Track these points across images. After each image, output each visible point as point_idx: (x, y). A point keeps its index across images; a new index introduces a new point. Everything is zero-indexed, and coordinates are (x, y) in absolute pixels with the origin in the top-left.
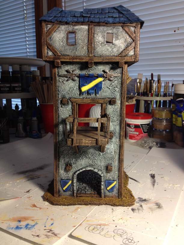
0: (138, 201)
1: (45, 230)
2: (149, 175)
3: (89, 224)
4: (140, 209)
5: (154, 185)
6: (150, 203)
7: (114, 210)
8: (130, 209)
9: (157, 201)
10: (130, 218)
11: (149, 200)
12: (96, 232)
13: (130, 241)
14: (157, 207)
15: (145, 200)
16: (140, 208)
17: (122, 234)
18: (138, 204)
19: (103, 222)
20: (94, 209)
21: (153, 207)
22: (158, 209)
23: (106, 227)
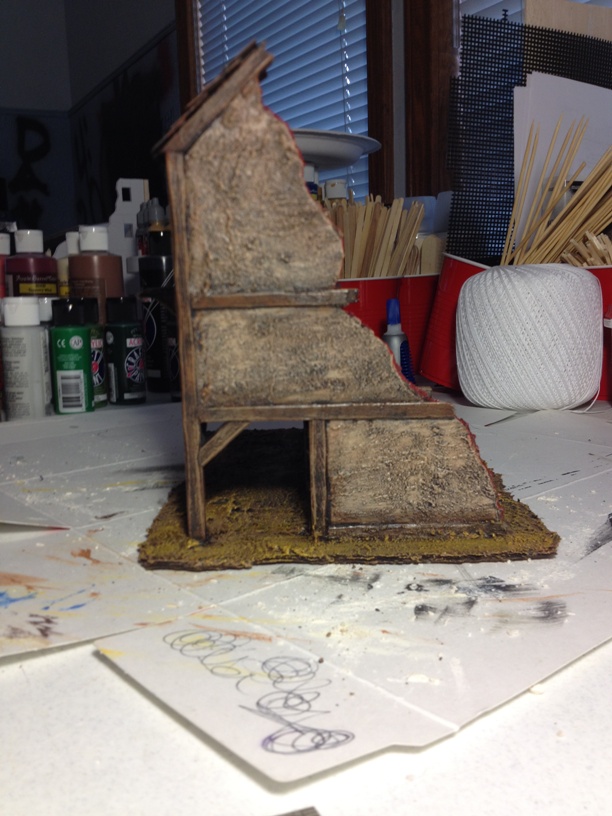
0: (471, 587)
1: (32, 616)
2: (606, 515)
3: (197, 626)
4: (454, 612)
5: (597, 547)
6: (523, 600)
7: (345, 599)
8: (413, 606)
9: (557, 596)
10: (384, 632)
11: (527, 589)
12: (195, 653)
13: (294, 701)
14: (541, 614)
15: (507, 588)
16: (461, 609)
17: (294, 674)
18: (464, 595)
19: (257, 628)
20: (273, 586)
21: (520, 613)
22: (538, 621)
23: (254, 643)
